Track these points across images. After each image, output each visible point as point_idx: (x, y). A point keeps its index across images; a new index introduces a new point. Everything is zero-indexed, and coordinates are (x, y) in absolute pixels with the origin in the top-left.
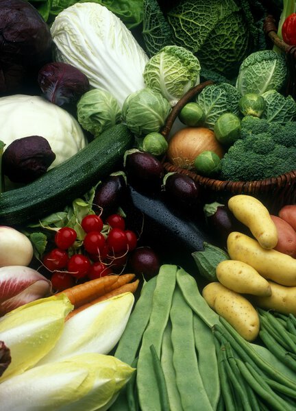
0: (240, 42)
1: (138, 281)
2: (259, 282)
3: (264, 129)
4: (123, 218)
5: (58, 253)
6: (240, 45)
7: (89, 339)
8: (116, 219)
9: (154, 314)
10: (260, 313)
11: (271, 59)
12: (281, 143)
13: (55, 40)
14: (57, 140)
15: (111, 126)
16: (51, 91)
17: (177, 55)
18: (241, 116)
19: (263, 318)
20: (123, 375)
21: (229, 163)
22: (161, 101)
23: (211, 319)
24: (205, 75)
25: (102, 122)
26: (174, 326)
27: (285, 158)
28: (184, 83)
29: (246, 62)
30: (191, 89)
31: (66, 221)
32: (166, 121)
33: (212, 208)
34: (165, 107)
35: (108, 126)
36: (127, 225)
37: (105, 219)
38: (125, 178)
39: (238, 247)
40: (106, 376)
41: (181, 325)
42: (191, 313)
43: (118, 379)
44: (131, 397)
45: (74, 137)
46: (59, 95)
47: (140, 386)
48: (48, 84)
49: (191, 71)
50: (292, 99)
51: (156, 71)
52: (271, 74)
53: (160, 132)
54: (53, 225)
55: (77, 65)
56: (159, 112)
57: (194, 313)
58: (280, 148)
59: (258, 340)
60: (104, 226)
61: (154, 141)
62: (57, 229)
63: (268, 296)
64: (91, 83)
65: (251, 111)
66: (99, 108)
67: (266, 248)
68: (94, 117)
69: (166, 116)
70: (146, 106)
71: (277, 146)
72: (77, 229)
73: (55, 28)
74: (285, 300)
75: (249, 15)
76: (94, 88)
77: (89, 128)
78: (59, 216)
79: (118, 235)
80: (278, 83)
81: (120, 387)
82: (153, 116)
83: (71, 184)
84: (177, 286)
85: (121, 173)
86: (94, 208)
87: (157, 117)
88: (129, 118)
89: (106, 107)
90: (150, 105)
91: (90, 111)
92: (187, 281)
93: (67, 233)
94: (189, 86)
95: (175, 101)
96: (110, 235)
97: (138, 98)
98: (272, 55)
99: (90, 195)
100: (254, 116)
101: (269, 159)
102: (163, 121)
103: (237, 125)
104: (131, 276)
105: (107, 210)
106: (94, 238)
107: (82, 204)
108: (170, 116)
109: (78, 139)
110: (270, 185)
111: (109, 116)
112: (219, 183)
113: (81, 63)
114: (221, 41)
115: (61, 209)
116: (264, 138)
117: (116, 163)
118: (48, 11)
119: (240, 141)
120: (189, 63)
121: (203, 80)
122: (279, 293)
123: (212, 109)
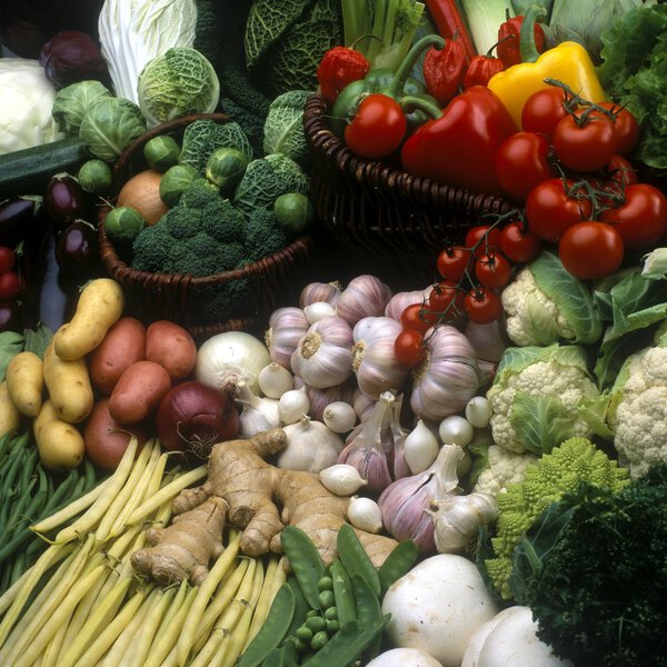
14: (9, 132)
25: (68, 126)
27: (201, 254)
28: (168, 107)
34: (121, 128)
35: (74, 133)
38: (38, 207)
49: (179, 91)
56: (108, 136)
80: (296, 145)
82: (97, 138)
85: (36, 198)
87: (104, 141)
98: (303, 102)
100: (211, 182)
101: (178, 248)
102: (116, 149)
120: (178, 78)
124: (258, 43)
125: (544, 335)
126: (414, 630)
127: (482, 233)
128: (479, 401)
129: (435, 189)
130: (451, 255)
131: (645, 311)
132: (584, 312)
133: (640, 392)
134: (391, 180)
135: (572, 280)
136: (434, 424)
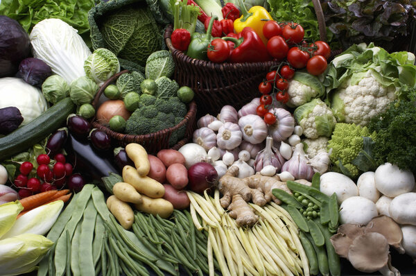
0: (152, 42)
1: (70, 194)
2: (135, 195)
3: (152, 103)
4: (65, 156)
5: (22, 176)
6: (152, 45)
7: (32, 226)
8: (60, 156)
9: (75, 213)
10: (135, 213)
11: (164, 57)
12: (162, 111)
13: (32, 43)
14: (28, 108)
15: (63, 98)
16: (26, 77)
17: (103, 56)
18: (141, 93)
19: (136, 216)
20: (46, 246)
21: (130, 123)
22: (90, 85)
23: (106, 215)
24: (123, 66)
25: (56, 97)
26: (84, 219)
27: (164, 120)
28: (107, 73)
29: (149, 58)
30: (112, 76)
31: (28, 158)
32: (95, 96)
33: (118, 150)
34: (93, 87)
35: (60, 98)
36: (68, 159)
37: (52, 156)
38: (67, 132)
39: (127, 175)
40: (35, 245)
41: (89, 218)
42: (96, 213)
43: (42, 248)
44: (51, 258)
45: (39, 105)
46: (31, 79)
47: (56, 253)
48: (24, 73)
49: (112, 65)
50: (175, 82)
51: (89, 65)
52: (163, 66)
53: (91, 104)
54: (20, 160)
55: (44, 59)
56: (89, 92)
57: (98, 213)
58: (161, 114)
59: (131, 229)
60: (52, 161)
61: (86, 109)
62: (21, 163)
63: (141, 203)
64: (53, 70)
65: (146, 91)
66: (54, 88)
67: (142, 175)
68: (51, 93)
69: (95, 93)
70: (81, 88)
71: (160, 113)
72: (35, 165)
73: (33, 34)
74: (150, 206)
75: (155, 26)
76: (55, 74)
77: (49, 100)
78: (24, 155)
79: (59, 165)
80: (168, 71)
81: (43, 252)
82: (85, 94)
83: (31, 136)
84: (91, 198)
85: (65, 128)
86: (47, 151)
87: (88, 95)
88: (71, 95)
89: (59, 87)
90: (83, 87)
91: (48, 90)
92: (97, 194)
93: (27, 165)
94: (111, 74)
95: (102, 84)
96: (55, 166)
97: (76, 83)
98: (165, 54)
99: (44, 143)
100: (148, 94)
101: (154, 121)
102: (92, 96)
103: (137, 100)
104: (68, 190)
105: (54, 151)
106: (43, 168)
107: (39, 147)
108: (97, 93)
109: (42, 106)
110: (149, 138)
111: (61, 93)
112: (121, 135)
113: (47, 58)
114: (138, 43)
115: (26, 151)
116: (151, 108)
117: (63, 123)
118: (31, 21)
119: (138, 110)
120: (110, 60)
121: (122, 69)
122: (147, 202)
123: (124, 89)
124: (121, 40)
125: (309, 99)
126: (344, 194)
127: (273, 74)
128: (298, 127)
129: (250, 65)
130: (265, 85)
131: (342, 77)
132: (319, 86)
133: (352, 101)
134: (235, 66)
135: (312, 77)
136: (287, 141)
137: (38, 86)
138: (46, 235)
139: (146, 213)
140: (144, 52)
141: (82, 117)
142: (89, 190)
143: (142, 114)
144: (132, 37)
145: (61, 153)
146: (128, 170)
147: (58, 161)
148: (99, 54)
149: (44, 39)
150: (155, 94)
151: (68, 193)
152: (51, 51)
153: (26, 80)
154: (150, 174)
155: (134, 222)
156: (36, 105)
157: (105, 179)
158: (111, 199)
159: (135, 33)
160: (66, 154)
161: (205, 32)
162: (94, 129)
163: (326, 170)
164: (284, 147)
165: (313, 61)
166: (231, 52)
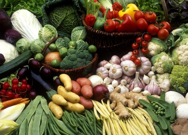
0: (75, 23)
1: (29, 100)
2: (64, 101)
3: (74, 53)
4: (27, 80)
5: (3, 90)
6: (75, 24)
7: (8, 116)
8: (24, 80)
9: (31, 110)
10: (64, 111)
11: (81, 29)
12: (80, 57)
13: (12, 22)
14: (8, 55)
15: (26, 50)
16: (8, 39)
17: (48, 28)
18: (68, 48)
19: (64, 112)
20: (14, 126)
21: (62, 64)
22: (42, 43)
23: (48, 112)
24: (59, 34)
25: (23, 49)
26: (36, 114)
27: (80, 62)
29: (73, 30)
31: (7, 80)
32: (44, 49)
33: (55, 78)
34: (43, 45)
36: (28, 82)
37: (20, 80)
38: (28, 68)
39: (60, 90)
40: (9, 125)
41: (38, 113)
42: (42, 111)
43: (13, 127)
44: (17, 133)
45: (14, 54)
46: (10, 40)
47: (20, 130)
48: (7, 36)
49: (53, 33)
50: (87, 43)
51: (41, 33)
52: (81, 34)
53: (42, 53)
54: (3, 82)
55: (18, 30)
56: (41, 47)
57: (43, 111)
58: (79, 59)
59: (61, 119)
60: (20, 83)
61: (39, 56)
62: (3, 83)
63: (67, 106)
64: (22, 36)
65: (71, 47)
66: (22, 45)
67: (68, 91)
68: (21, 47)
69: (44, 48)
70: (36, 45)
71: (78, 58)
72: (11, 84)
73: (12, 17)
74: (72, 107)
75: (77, 14)
76: (23, 38)
77: (19, 51)
78: (5, 79)
79: (24, 85)
80: (83, 37)
81: (13, 129)
82: (39, 48)
83: (9, 69)
84: (40, 103)
85: (27, 66)
86: (17, 77)
87: (40, 48)
88: (31, 48)
89: (25, 44)
90: (38, 44)
91: (19, 46)
92: (43, 100)
93: (6, 84)
94: (52, 38)
95: (48, 43)
96: (21, 85)
97: (34, 42)
98: (82, 28)
99: (16, 73)
100: (72, 48)
101: (75, 63)
102: (42, 49)
103: (66, 51)
104: (28, 99)
105: (21, 78)
106: (15, 86)
107: (13, 75)
108: (45, 48)
109: (16, 54)
110: (72, 71)
111: (26, 47)
112: (57, 70)
113: (19, 29)
114: (68, 23)
115: (6, 77)
116: (74, 56)
117: (26, 63)
118: (12, 11)
119: (67, 56)
120: (52, 31)
121: (59, 36)
122: (70, 105)
123: (59, 46)
124: (58, 21)
125: (159, 52)
126: (178, 102)
127: (139, 39)
128: (153, 67)
129: (127, 33)
130: (135, 44)
131: (177, 41)
132: (165, 45)
133: (183, 54)
135: (161, 41)
137: (14, 44)
138: (15, 121)
139: (69, 111)
140: (70, 28)
141: (37, 60)
142: (39, 99)
143: (69, 59)
144: (64, 19)
145: (25, 78)
146: (60, 88)
147: (23, 83)
148: (46, 27)
149: (18, 19)
150: (76, 48)
151: (28, 100)
152: (21, 26)
153: (8, 40)
154: (72, 90)
155: (63, 115)
156: (13, 53)
157: (48, 93)
158: (51, 103)
159: (66, 18)
160: (27, 79)
161: (103, 17)
162: (43, 67)
163: (168, 90)
164: (145, 78)
165: (162, 32)
166: (117, 27)
